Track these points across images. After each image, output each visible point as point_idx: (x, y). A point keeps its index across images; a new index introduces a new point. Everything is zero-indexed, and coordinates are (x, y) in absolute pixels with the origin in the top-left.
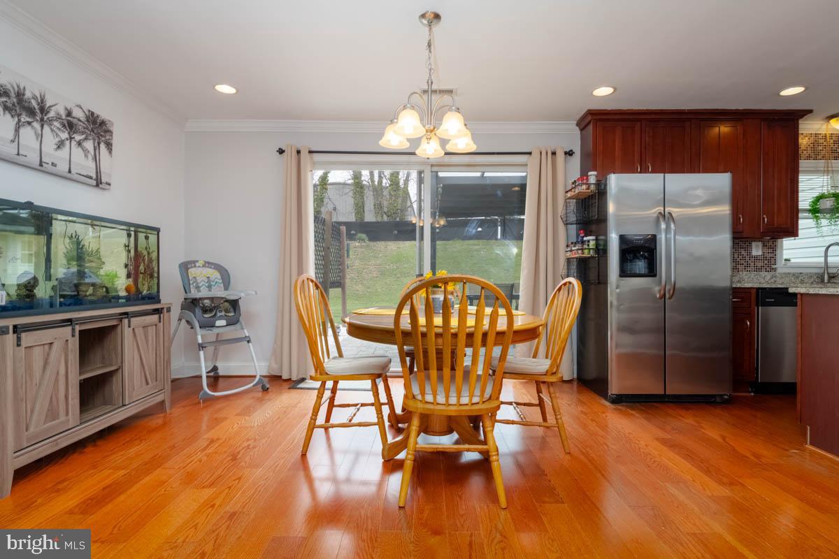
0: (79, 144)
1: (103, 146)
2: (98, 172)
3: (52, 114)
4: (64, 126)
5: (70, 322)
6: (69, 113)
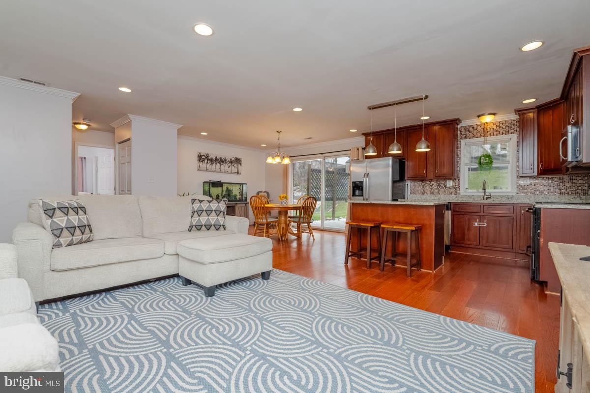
0: (233, 166)
1: (239, 165)
2: (238, 171)
3: (227, 161)
4: (230, 163)
6: (231, 160)
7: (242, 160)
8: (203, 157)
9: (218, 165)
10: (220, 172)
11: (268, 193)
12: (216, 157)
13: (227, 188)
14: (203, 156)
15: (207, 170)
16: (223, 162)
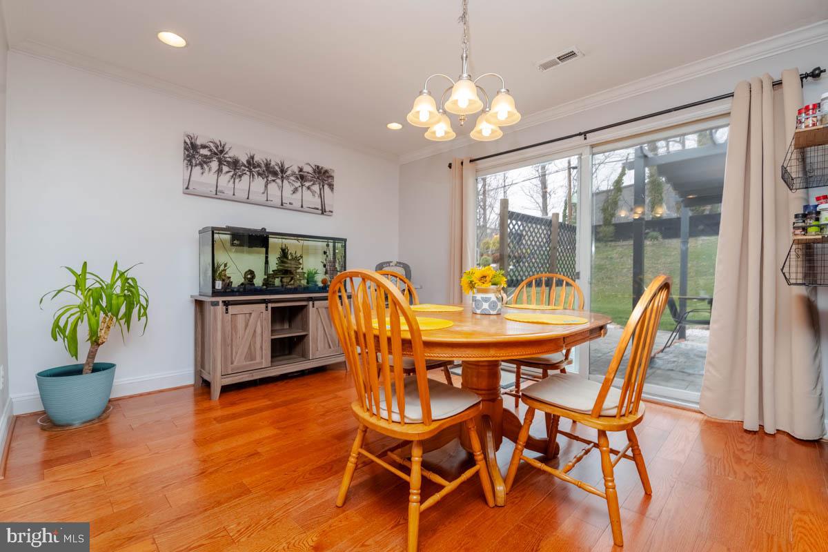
0: (308, 188)
1: (326, 187)
2: (323, 204)
3: (289, 172)
4: (297, 178)
5: (264, 301)
6: (301, 170)
7: (335, 175)
8: (204, 152)
9: (259, 183)
10: (266, 204)
11: (406, 267)
12: (252, 158)
13: (284, 253)
14: (204, 147)
15: (217, 194)
16: (275, 174)
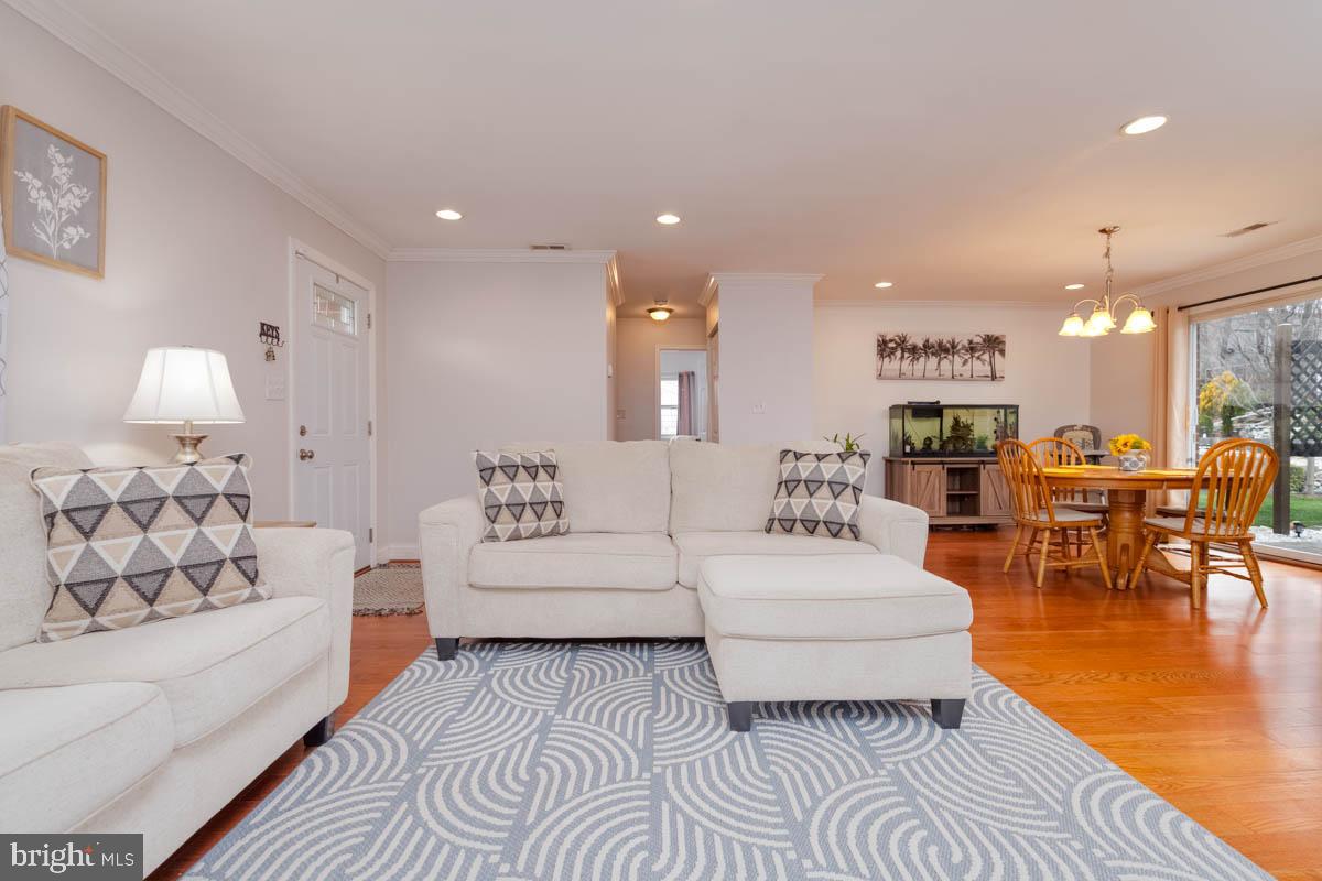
0: (978, 358)
1: (997, 353)
2: (993, 371)
3: (960, 347)
4: (967, 351)
5: (942, 463)
6: (971, 342)
7: (1007, 341)
8: (892, 345)
9: (933, 360)
10: (940, 378)
11: (1094, 431)
12: (927, 341)
13: (956, 421)
14: (891, 341)
15: (901, 376)
16: (947, 351)
